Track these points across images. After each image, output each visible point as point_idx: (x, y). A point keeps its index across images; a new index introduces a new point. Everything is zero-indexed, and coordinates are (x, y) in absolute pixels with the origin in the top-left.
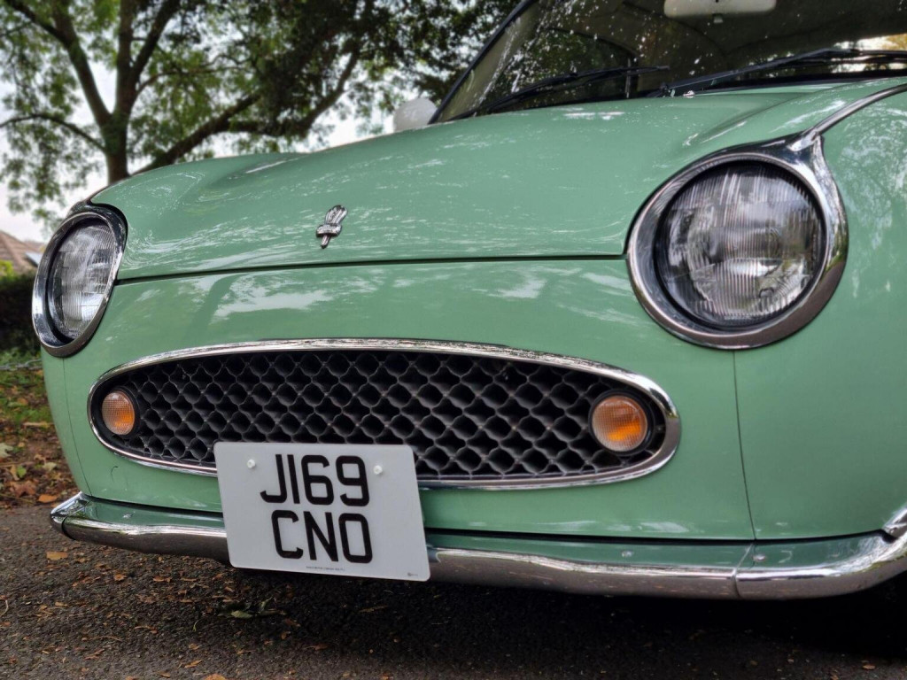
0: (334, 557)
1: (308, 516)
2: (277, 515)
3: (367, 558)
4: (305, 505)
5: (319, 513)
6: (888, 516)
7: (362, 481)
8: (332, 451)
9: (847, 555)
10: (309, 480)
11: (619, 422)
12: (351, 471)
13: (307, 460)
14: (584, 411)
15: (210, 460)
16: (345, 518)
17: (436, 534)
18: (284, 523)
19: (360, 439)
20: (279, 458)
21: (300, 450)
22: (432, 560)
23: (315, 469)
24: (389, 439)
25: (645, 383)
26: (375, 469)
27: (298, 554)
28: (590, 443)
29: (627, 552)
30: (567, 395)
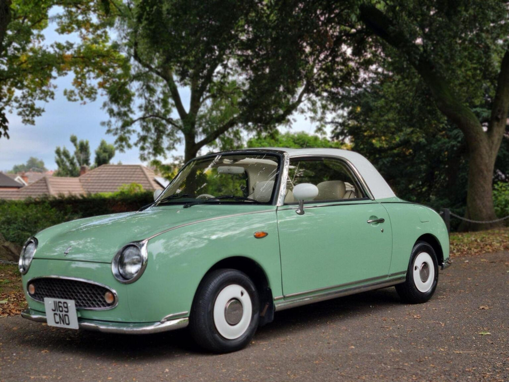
0: (64, 324)
1: (59, 314)
2: (55, 314)
3: (68, 324)
4: (58, 312)
5: (61, 314)
6: (162, 319)
7: (67, 307)
8: (63, 300)
9: (148, 326)
10: (60, 307)
11: (109, 298)
12: (65, 305)
13: (59, 302)
14: (104, 294)
15: (43, 301)
16: (65, 315)
17: (80, 319)
18: (56, 316)
19: (66, 298)
20: (54, 302)
21: (58, 300)
22: (79, 325)
23: (60, 304)
24: (71, 299)
25: (114, 291)
26: (69, 305)
27: (57, 323)
28: (105, 301)
29: (111, 324)
30: (102, 291)
